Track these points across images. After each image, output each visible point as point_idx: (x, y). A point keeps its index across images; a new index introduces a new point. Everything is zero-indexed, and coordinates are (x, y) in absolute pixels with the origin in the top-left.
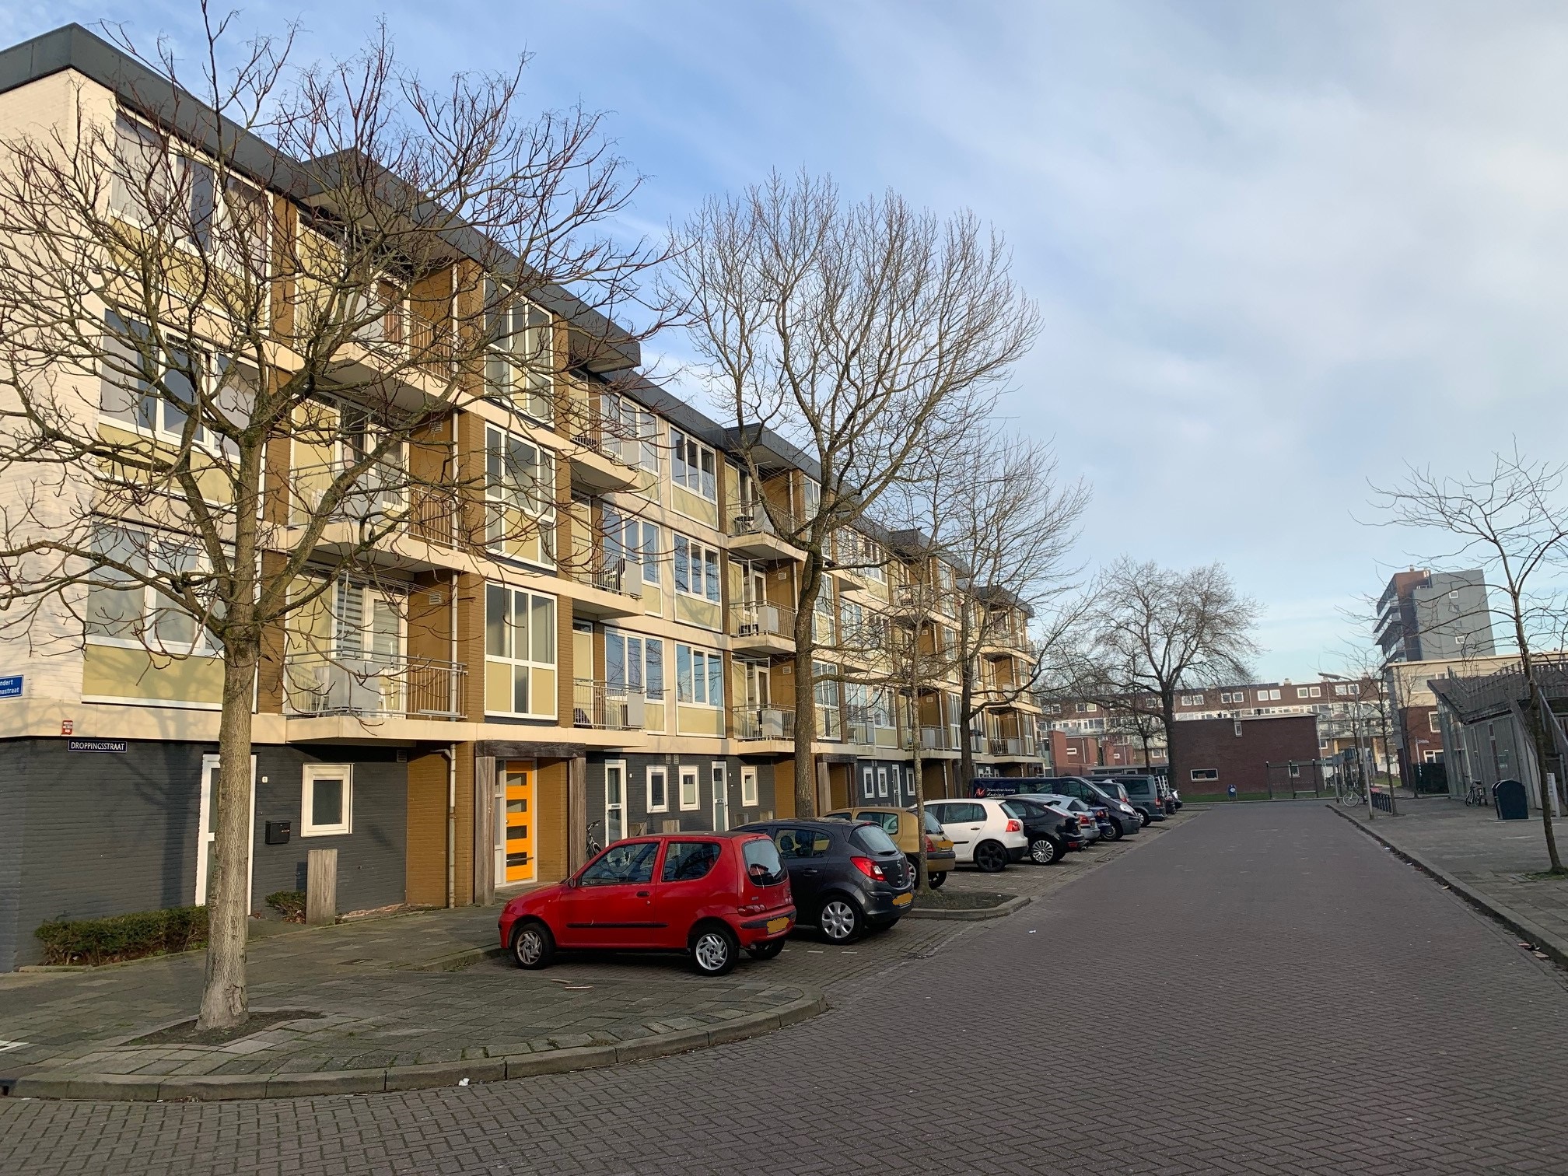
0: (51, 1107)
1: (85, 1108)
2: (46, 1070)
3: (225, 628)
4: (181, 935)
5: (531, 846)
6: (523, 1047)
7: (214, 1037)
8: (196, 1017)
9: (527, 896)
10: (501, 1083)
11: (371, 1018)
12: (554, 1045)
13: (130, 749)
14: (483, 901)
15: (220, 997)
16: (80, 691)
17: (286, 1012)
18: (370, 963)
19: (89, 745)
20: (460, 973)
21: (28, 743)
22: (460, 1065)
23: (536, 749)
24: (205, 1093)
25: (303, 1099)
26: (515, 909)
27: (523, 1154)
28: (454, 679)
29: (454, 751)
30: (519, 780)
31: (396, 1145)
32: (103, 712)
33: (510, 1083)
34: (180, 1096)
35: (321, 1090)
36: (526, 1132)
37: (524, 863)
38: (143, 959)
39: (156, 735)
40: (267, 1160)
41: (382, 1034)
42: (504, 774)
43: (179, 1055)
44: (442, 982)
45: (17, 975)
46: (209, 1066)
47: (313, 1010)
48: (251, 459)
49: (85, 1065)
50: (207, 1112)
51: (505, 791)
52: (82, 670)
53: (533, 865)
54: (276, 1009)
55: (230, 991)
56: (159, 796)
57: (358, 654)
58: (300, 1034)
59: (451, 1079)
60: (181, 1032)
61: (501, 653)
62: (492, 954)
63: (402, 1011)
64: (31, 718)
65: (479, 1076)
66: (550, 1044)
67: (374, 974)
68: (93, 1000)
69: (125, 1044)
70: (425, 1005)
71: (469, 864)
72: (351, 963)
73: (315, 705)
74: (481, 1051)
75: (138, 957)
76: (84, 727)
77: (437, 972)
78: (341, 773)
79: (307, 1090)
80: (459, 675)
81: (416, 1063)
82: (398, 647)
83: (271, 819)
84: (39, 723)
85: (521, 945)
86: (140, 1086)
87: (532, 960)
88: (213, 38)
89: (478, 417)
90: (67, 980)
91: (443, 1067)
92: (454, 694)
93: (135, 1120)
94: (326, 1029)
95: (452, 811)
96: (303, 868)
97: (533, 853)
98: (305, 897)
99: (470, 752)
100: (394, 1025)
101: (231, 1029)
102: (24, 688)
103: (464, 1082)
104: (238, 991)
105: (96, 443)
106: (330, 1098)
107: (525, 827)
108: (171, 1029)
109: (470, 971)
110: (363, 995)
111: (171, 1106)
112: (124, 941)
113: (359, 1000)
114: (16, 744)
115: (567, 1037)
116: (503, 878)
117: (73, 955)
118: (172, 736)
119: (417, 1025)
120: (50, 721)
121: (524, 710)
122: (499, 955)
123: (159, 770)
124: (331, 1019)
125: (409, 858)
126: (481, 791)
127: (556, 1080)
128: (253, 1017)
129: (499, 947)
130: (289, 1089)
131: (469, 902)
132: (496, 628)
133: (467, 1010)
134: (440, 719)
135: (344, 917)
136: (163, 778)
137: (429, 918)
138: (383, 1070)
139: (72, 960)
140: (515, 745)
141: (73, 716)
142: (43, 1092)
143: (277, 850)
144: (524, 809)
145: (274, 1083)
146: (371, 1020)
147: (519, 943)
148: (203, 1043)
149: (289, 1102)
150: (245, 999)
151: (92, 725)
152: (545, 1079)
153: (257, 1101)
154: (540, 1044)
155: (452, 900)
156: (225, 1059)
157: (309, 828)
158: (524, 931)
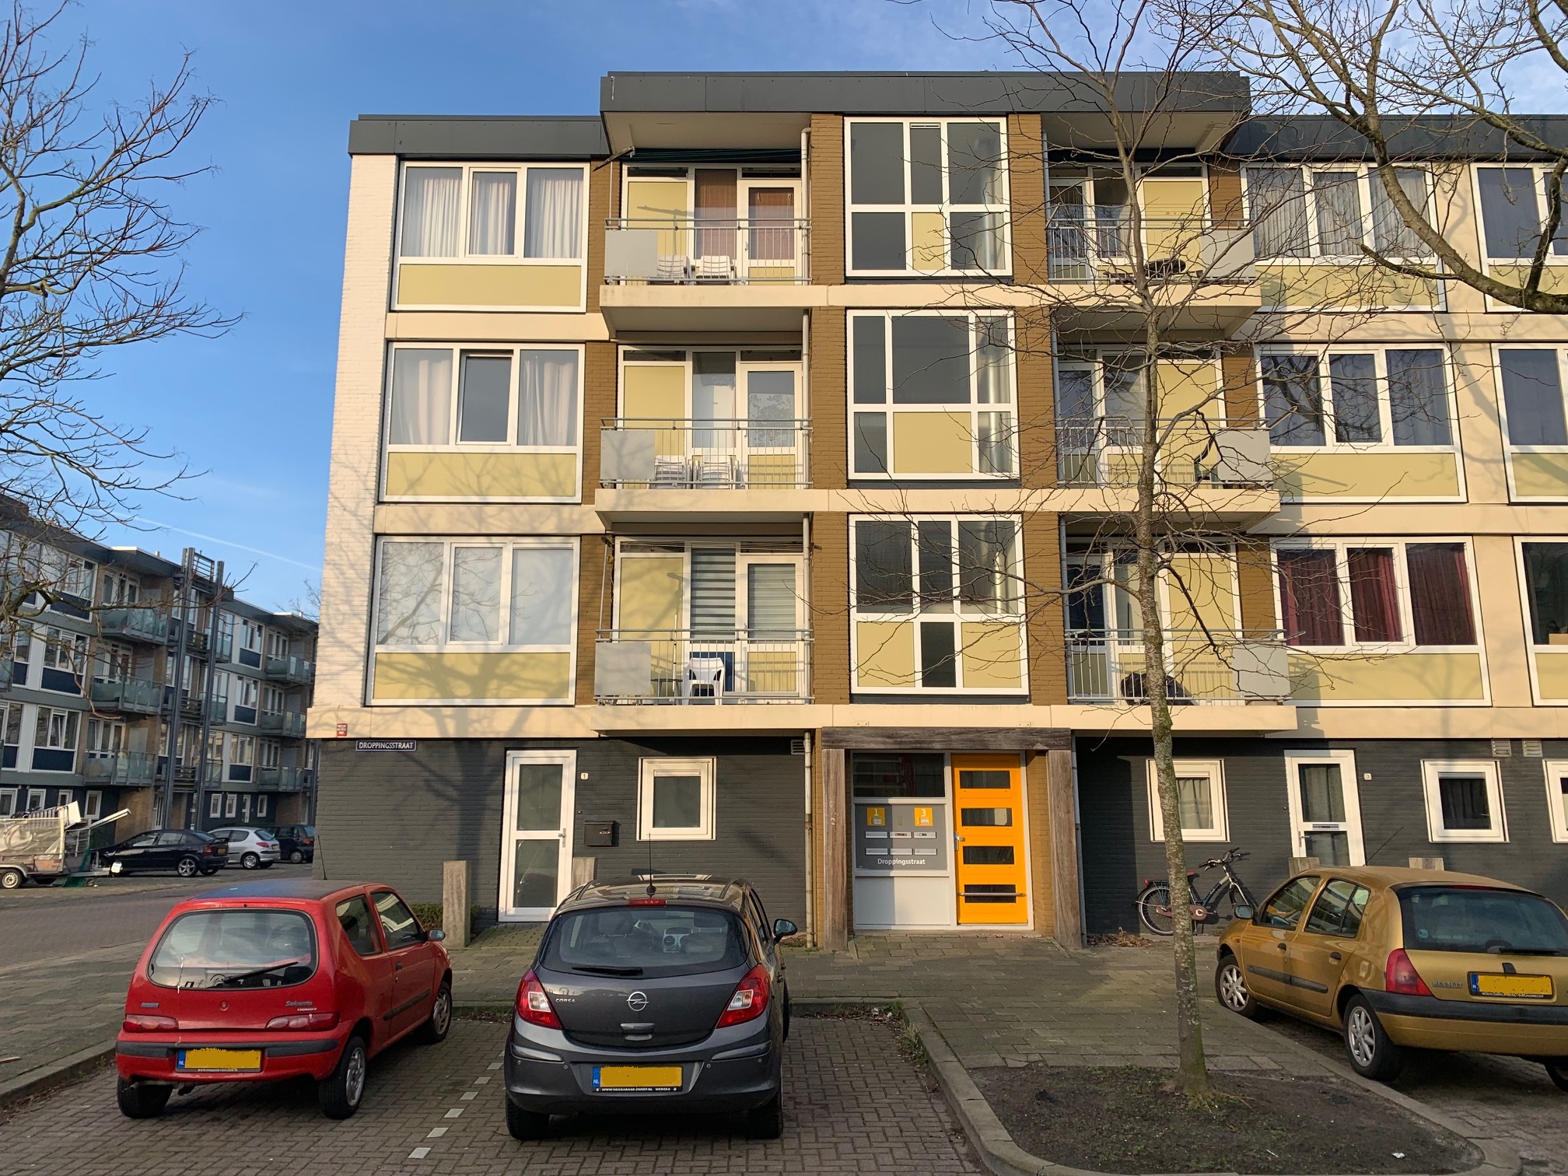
5: (1022, 873)
13: (418, 747)
19: (376, 745)
29: (808, 741)
30: (996, 780)
32: (378, 714)
37: (1012, 899)
42: (950, 773)
53: (1027, 905)
56: (451, 792)
76: (358, 728)
78: (702, 769)
82: (794, 616)
83: (592, 818)
84: (316, 726)
89: (830, 309)
95: (808, 819)
97: (1026, 885)
99: (819, 743)
107: (1009, 849)
120: (327, 724)
121: (951, 683)
123: (452, 768)
136: (456, 775)
141: (347, 718)
144: (1007, 823)
157: (648, 831)
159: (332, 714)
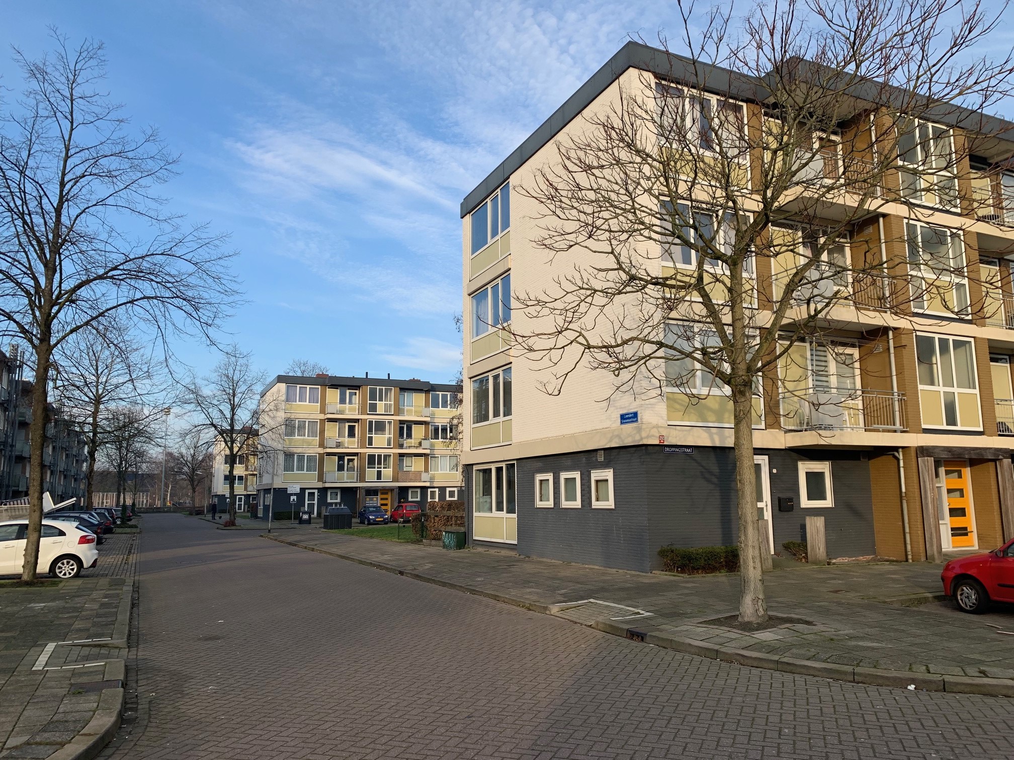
0: (663, 652)
1: (679, 656)
2: (661, 631)
3: (731, 378)
4: (733, 562)
5: (971, 521)
6: (957, 670)
7: (748, 627)
8: (737, 613)
9: (964, 559)
10: (940, 694)
11: (847, 631)
12: (984, 674)
13: (695, 452)
14: (934, 559)
15: (750, 603)
16: (666, 418)
17: (791, 618)
18: (848, 594)
19: (673, 449)
20: (915, 609)
21: (644, 448)
22: (908, 674)
23: (966, 452)
24: (743, 661)
25: (800, 676)
26: (953, 568)
27: (953, 751)
28: (896, 404)
29: (901, 454)
30: (956, 474)
31: (857, 720)
32: (679, 431)
33: (949, 696)
34: (729, 659)
35: (812, 672)
36: (957, 734)
37: (966, 534)
38: (714, 574)
39: (708, 443)
40: (773, 710)
41: (853, 643)
42: (942, 470)
43: (728, 635)
44: (898, 614)
45: (651, 575)
46: (744, 644)
47: (808, 619)
48: (736, 273)
49: (680, 631)
50: (742, 672)
51: (944, 482)
52: (666, 407)
53: (974, 537)
54: (785, 616)
55: (755, 600)
56: (715, 480)
57: (826, 389)
58: (799, 634)
59: (902, 683)
60: (731, 621)
61: (932, 383)
62: (937, 598)
63: (867, 629)
64: (644, 434)
65: (922, 685)
66: (980, 672)
67: (851, 601)
68: (687, 595)
69: (701, 623)
70: (885, 628)
71: (920, 533)
72: (836, 592)
73: (801, 424)
74: (924, 668)
75: (712, 573)
76: (670, 439)
77: (896, 606)
78: (824, 467)
79: (803, 670)
80: (900, 401)
81: (875, 667)
82: (854, 383)
83: (781, 495)
84: (648, 437)
85: (961, 595)
86: (707, 649)
87: (970, 606)
88: (686, 18)
89: (898, 216)
90: (675, 581)
91: (894, 674)
92: (897, 414)
93: (704, 668)
94: (815, 633)
95: (904, 495)
96: (803, 527)
97: (973, 527)
98: (806, 546)
99: (913, 454)
100: (862, 638)
101: (758, 623)
102: (639, 418)
103: (912, 687)
104: (760, 601)
105: (653, 278)
106: (817, 679)
107: (964, 509)
108: (726, 618)
109: (922, 608)
110: (842, 615)
111: (724, 664)
112: (702, 562)
113: (839, 618)
114: (639, 449)
115: (995, 670)
116: (948, 544)
117: (678, 568)
118: (718, 444)
119: (878, 641)
120: (653, 436)
121: (955, 424)
122: (945, 600)
123: (712, 464)
124: (819, 627)
125: (877, 525)
126: (924, 482)
127: (986, 701)
128: (771, 618)
129: (943, 594)
130: (791, 668)
131: (923, 559)
132: (925, 367)
133: (915, 636)
134: (889, 431)
135: (834, 561)
136: (715, 469)
137: (892, 568)
138: (852, 667)
139: (677, 570)
140: (949, 449)
141: (664, 433)
142: (660, 643)
143: (786, 515)
144: (962, 496)
145: (782, 662)
146: (846, 632)
147: (959, 593)
148: (741, 630)
149: (791, 676)
150: (765, 607)
151: (675, 438)
152: (977, 698)
153: (772, 671)
154: (972, 671)
155: (910, 557)
156: (752, 642)
157: (805, 502)
158: (962, 585)
159: (655, 430)
